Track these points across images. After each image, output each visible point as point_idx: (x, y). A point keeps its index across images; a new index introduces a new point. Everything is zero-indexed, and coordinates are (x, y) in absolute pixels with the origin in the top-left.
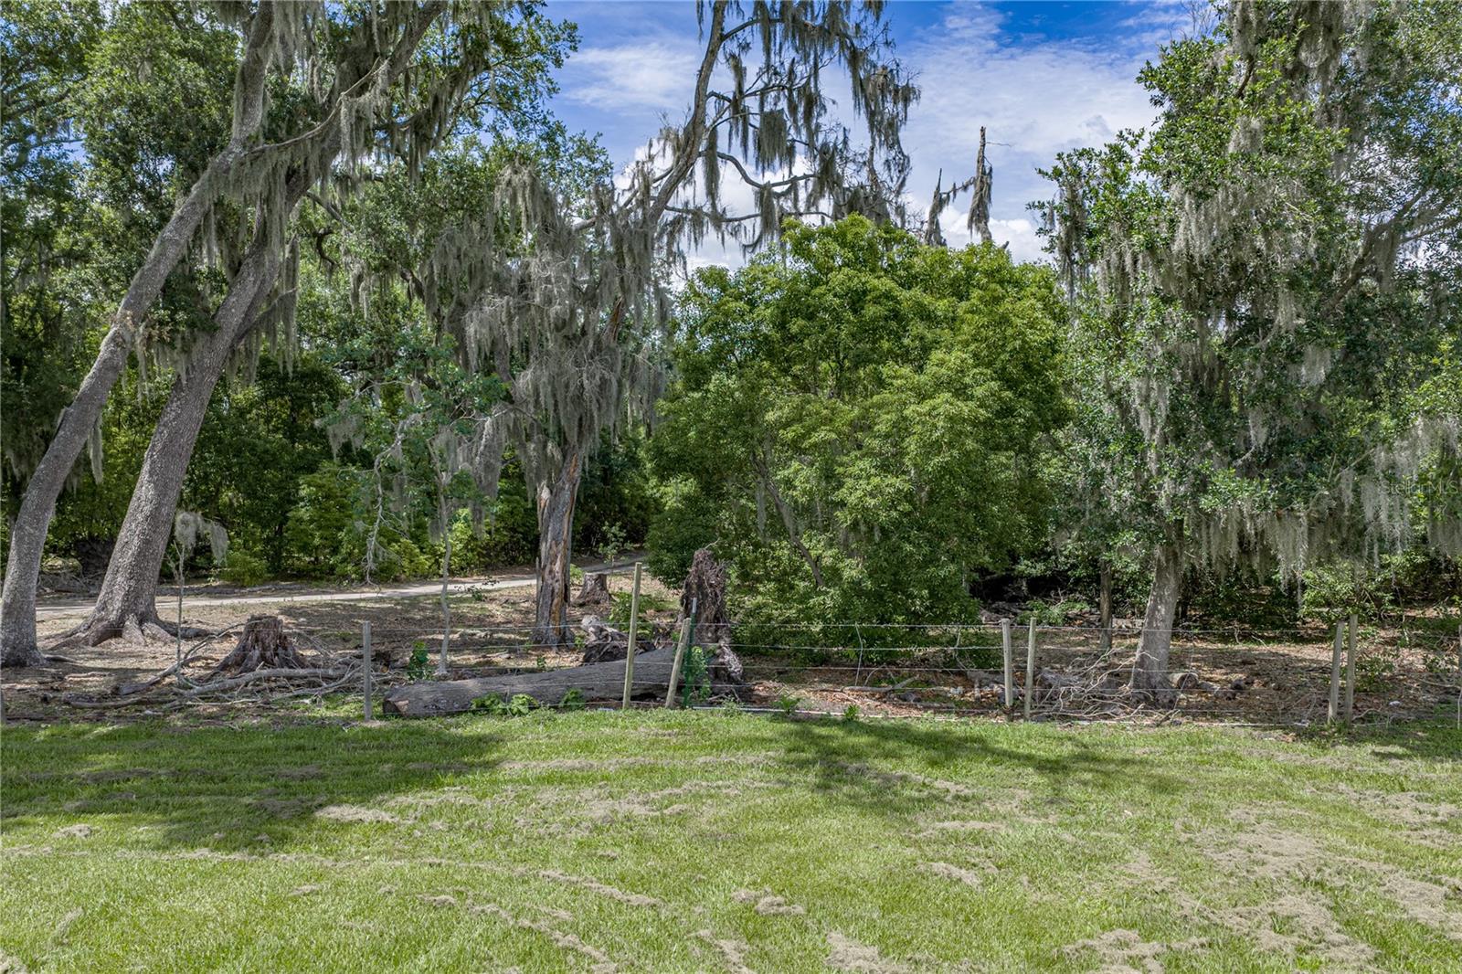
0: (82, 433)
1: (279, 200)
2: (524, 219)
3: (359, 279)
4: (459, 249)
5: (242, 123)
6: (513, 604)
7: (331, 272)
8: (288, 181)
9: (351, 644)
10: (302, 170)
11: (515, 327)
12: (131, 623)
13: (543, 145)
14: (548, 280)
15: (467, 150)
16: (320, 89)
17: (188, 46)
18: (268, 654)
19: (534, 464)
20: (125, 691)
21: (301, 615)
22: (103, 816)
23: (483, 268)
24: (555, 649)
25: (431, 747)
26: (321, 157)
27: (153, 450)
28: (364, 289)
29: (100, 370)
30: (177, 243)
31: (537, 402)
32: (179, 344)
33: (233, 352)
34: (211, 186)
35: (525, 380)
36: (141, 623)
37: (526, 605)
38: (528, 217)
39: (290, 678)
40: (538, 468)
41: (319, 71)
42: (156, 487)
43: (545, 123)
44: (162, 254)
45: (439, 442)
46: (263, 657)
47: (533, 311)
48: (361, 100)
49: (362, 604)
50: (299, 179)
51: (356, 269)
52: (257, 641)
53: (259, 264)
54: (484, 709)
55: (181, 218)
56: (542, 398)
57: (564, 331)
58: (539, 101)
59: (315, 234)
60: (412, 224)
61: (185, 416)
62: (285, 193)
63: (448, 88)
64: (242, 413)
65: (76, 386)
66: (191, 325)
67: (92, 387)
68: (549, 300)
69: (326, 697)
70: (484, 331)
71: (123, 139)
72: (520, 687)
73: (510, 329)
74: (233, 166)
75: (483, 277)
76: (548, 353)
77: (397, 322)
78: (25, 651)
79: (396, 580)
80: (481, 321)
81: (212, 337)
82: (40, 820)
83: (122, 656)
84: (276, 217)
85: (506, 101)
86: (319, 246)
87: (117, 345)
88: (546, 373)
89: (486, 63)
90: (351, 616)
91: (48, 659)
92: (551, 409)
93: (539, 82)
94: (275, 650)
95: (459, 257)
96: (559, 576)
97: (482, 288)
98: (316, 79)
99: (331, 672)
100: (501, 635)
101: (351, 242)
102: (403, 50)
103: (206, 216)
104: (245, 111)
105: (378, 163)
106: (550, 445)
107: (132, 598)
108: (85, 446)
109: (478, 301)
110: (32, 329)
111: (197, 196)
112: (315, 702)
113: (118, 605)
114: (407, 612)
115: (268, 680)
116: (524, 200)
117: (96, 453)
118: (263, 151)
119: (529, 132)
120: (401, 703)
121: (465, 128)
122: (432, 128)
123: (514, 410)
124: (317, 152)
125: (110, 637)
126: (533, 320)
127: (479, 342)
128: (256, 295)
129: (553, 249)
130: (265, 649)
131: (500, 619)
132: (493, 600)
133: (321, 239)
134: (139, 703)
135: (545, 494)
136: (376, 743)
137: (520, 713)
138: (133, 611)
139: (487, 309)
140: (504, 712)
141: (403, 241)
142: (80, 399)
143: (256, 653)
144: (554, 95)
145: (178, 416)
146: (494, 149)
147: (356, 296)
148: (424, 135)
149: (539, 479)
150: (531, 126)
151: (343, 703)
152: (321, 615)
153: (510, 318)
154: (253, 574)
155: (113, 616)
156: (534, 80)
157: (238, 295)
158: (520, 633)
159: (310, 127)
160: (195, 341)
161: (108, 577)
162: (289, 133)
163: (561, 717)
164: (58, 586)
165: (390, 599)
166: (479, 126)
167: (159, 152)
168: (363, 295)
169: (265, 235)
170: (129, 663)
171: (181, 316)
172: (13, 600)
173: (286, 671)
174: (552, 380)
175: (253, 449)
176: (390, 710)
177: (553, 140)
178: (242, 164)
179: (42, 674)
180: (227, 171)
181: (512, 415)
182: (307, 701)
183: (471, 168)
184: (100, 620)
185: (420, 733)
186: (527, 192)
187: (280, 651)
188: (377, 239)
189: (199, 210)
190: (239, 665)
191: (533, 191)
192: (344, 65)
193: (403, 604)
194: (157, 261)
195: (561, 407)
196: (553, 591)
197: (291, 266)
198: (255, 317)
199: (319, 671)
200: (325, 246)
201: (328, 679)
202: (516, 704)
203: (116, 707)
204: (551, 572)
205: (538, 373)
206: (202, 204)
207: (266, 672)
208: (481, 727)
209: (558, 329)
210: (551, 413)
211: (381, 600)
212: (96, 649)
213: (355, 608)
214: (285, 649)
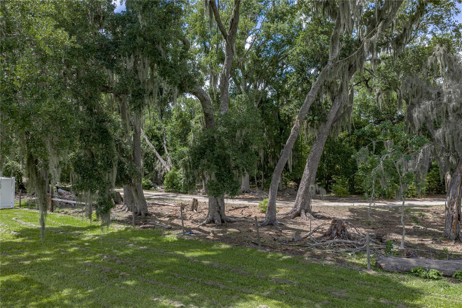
0: (286, 157)
1: (346, 76)
2: (440, 67)
3: (379, 94)
4: (412, 84)
5: (332, 55)
6: (437, 214)
7: (371, 92)
8: (349, 70)
9: (371, 227)
10: (354, 65)
11: (435, 112)
12: (303, 212)
13: (454, 34)
14: (449, 93)
15: (421, 41)
16: (362, 35)
17: (324, 30)
18: (339, 232)
19: (443, 165)
20: (296, 240)
21: (355, 212)
22: (274, 301)
23: (422, 90)
24: (454, 241)
25: (392, 290)
26: (360, 60)
27: (309, 159)
28: (380, 98)
29: (291, 138)
30: (312, 97)
31: (445, 141)
32: (315, 127)
33: (332, 127)
34: (322, 77)
35: (438, 133)
36: (306, 213)
37: (443, 215)
38: (442, 67)
39: (345, 243)
40: (445, 167)
41: (362, 30)
42: (309, 171)
43: (454, 25)
44: (308, 101)
45: (399, 161)
46: (337, 234)
47: (443, 105)
48: (372, 39)
49: (377, 209)
50: (353, 68)
51: (378, 90)
52: (335, 228)
53: (340, 98)
54: (416, 274)
55: (313, 89)
56: (447, 140)
57: (457, 112)
58: (452, 18)
59: (365, 80)
60: (398, 73)
61: (318, 148)
62: (348, 74)
63: (410, 24)
64: (341, 140)
65: (285, 143)
66: (319, 120)
67: (289, 143)
68: (450, 100)
69: (357, 253)
70: (421, 115)
71: (301, 65)
72: (434, 266)
73: (432, 113)
74: (329, 70)
75: (422, 93)
76: (449, 122)
77: (393, 106)
78: (273, 221)
79: (392, 198)
80: (419, 112)
81: (325, 123)
82: (257, 297)
83: (299, 224)
84: (345, 82)
85: (437, 20)
86: (367, 84)
87: (295, 130)
88: (449, 130)
89: (426, 10)
90: (373, 214)
91: (279, 224)
92: (451, 144)
93: (452, 10)
94: (341, 231)
95: (411, 87)
96: (455, 211)
97: (421, 97)
98: (361, 33)
99: (359, 243)
100: (430, 229)
101: (376, 82)
102: (391, 15)
103: (321, 87)
104: (333, 51)
105: (387, 53)
106: (451, 158)
107: (304, 204)
108: (287, 161)
109: (419, 103)
110: (285, 119)
111: (318, 81)
112: (352, 255)
113: (299, 206)
114: (394, 214)
115: (338, 243)
116: (441, 60)
117: (290, 163)
118: (338, 63)
119: (447, 30)
120: (382, 264)
121: (421, 34)
122: (403, 40)
123: (434, 144)
124: (359, 58)
125: (297, 216)
126: (443, 109)
127: (419, 119)
128: (339, 108)
129: (453, 79)
130: (338, 231)
131: (431, 220)
132: (428, 211)
133: (367, 81)
134: (299, 246)
135: (449, 177)
136: (370, 283)
137: (433, 279)
138: (303, 209)
139: (422, 106)
140: (426, 277)
141: (394, 80)
142: (286, 147)
143: (335, 232)
144: (458, 14)
145: (316, 148)
146: (432, 39)
147: (378, 100)
148: (400, 43)
149: (445, 171)
150: (448, 28)
151: (362, 257)
152: (362, 213)
153: (432, 109)
154: (344, 193)
155: (298, 210)
156: (450, 10)
157: (333, 109)
158: (439, 229)
159: (356, 50)
160: (320, 125)
161: (297, 198)
162: (349, 54)
163: (453, 285)
164: (290, 193)
165: (387, 207)
166: (426, 32)
167: (311, 67)
168: (380, 100)
169: (342, 88)
170: (301, 227)
171: (316, 118)
172: (270, 206)
173: (344, 240)
174: (451, 133)
175: (344, 152)
176: (377, 267)
177: (458, 31)
178: (332, 68)
179: (277, 229)
180: (327, 72)
181: (433, 146)
182: (350, 254)
183: (423, 49)
184: (295, 211)
185: (388, 281)
186: (442, 57)
187: (343, 232)
188: (385, 80)
189: (319, 85)
190: (330, 235)
191: (444, 57)
192: (369, 26)
193: (392, 210)
194: (307, 103)
195: (455, 143)
196: (453, 217)
197: (351, 97)
198: (339, 115)
199: (355, 242)
200: (369, 83)
201: (358, 245)
202: (432, 273)
203: (293, 246)
204: (452, 209)
205: (445, 129)
206: (320, 83)
207: (337, 240)
208: (414, 283)
209: (454, 111)
210: (451, 146)
211: (384, 207)
212: (293, 220)
213: (374, 211)
214: (345, 231)
